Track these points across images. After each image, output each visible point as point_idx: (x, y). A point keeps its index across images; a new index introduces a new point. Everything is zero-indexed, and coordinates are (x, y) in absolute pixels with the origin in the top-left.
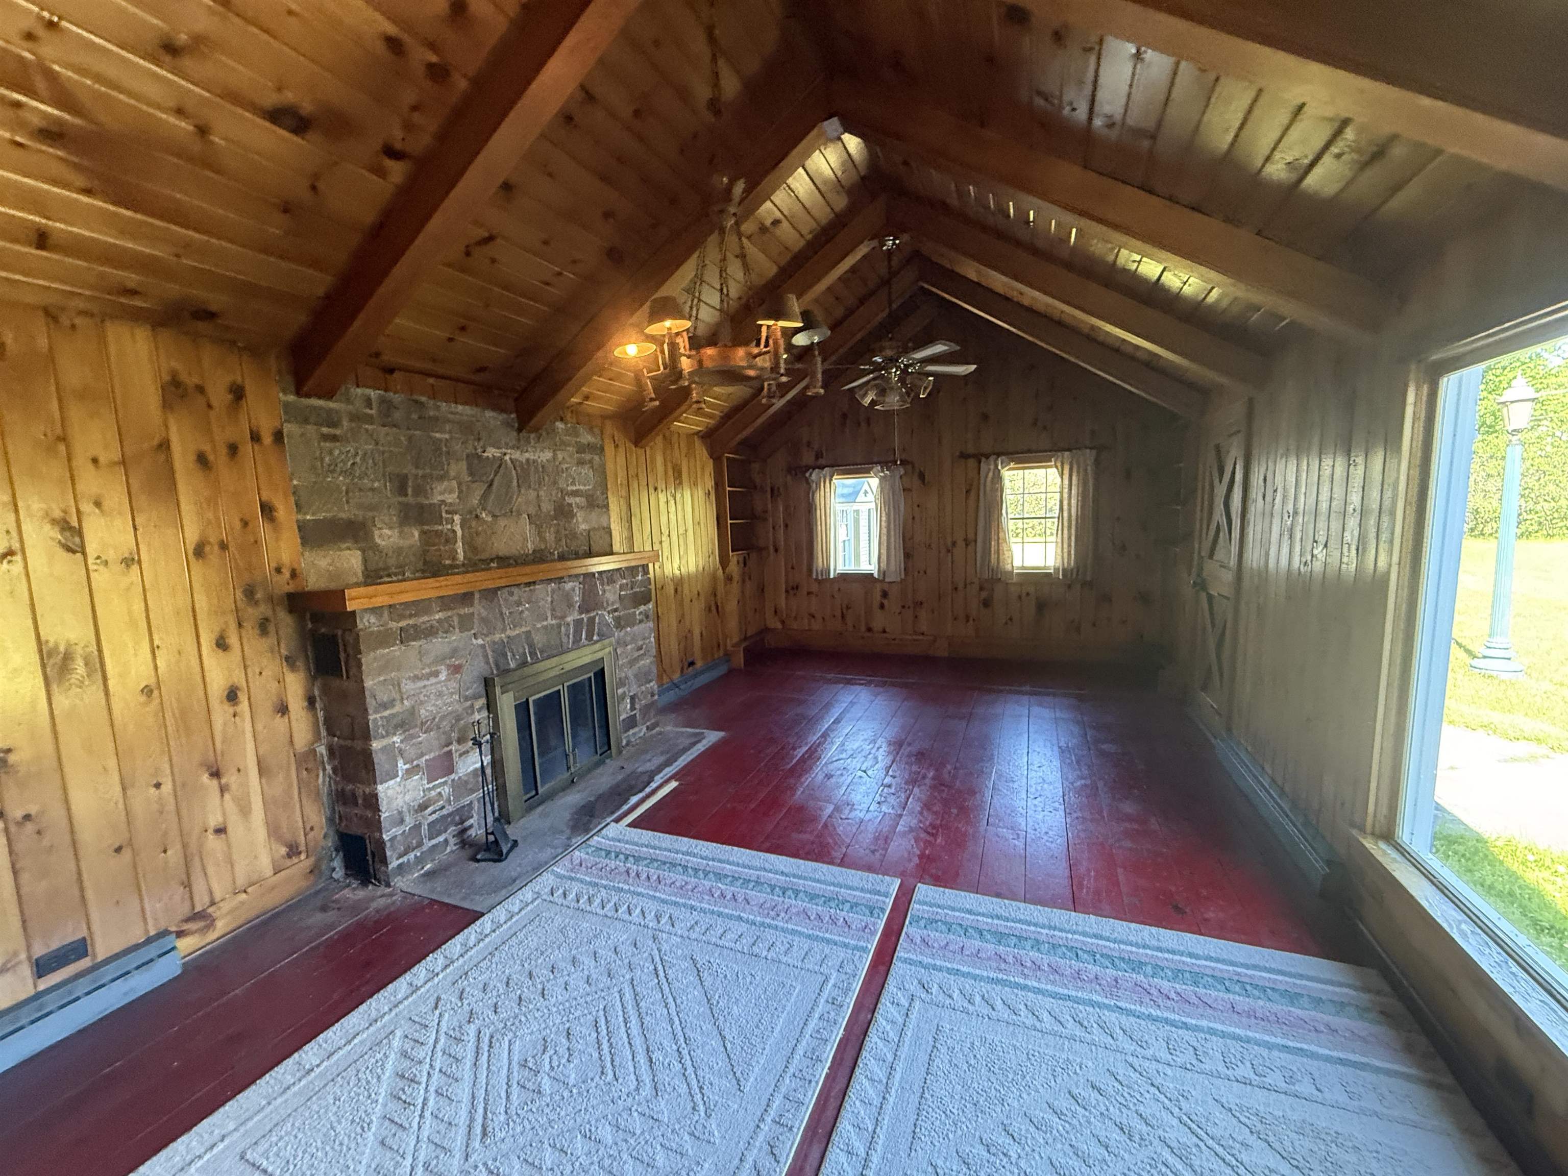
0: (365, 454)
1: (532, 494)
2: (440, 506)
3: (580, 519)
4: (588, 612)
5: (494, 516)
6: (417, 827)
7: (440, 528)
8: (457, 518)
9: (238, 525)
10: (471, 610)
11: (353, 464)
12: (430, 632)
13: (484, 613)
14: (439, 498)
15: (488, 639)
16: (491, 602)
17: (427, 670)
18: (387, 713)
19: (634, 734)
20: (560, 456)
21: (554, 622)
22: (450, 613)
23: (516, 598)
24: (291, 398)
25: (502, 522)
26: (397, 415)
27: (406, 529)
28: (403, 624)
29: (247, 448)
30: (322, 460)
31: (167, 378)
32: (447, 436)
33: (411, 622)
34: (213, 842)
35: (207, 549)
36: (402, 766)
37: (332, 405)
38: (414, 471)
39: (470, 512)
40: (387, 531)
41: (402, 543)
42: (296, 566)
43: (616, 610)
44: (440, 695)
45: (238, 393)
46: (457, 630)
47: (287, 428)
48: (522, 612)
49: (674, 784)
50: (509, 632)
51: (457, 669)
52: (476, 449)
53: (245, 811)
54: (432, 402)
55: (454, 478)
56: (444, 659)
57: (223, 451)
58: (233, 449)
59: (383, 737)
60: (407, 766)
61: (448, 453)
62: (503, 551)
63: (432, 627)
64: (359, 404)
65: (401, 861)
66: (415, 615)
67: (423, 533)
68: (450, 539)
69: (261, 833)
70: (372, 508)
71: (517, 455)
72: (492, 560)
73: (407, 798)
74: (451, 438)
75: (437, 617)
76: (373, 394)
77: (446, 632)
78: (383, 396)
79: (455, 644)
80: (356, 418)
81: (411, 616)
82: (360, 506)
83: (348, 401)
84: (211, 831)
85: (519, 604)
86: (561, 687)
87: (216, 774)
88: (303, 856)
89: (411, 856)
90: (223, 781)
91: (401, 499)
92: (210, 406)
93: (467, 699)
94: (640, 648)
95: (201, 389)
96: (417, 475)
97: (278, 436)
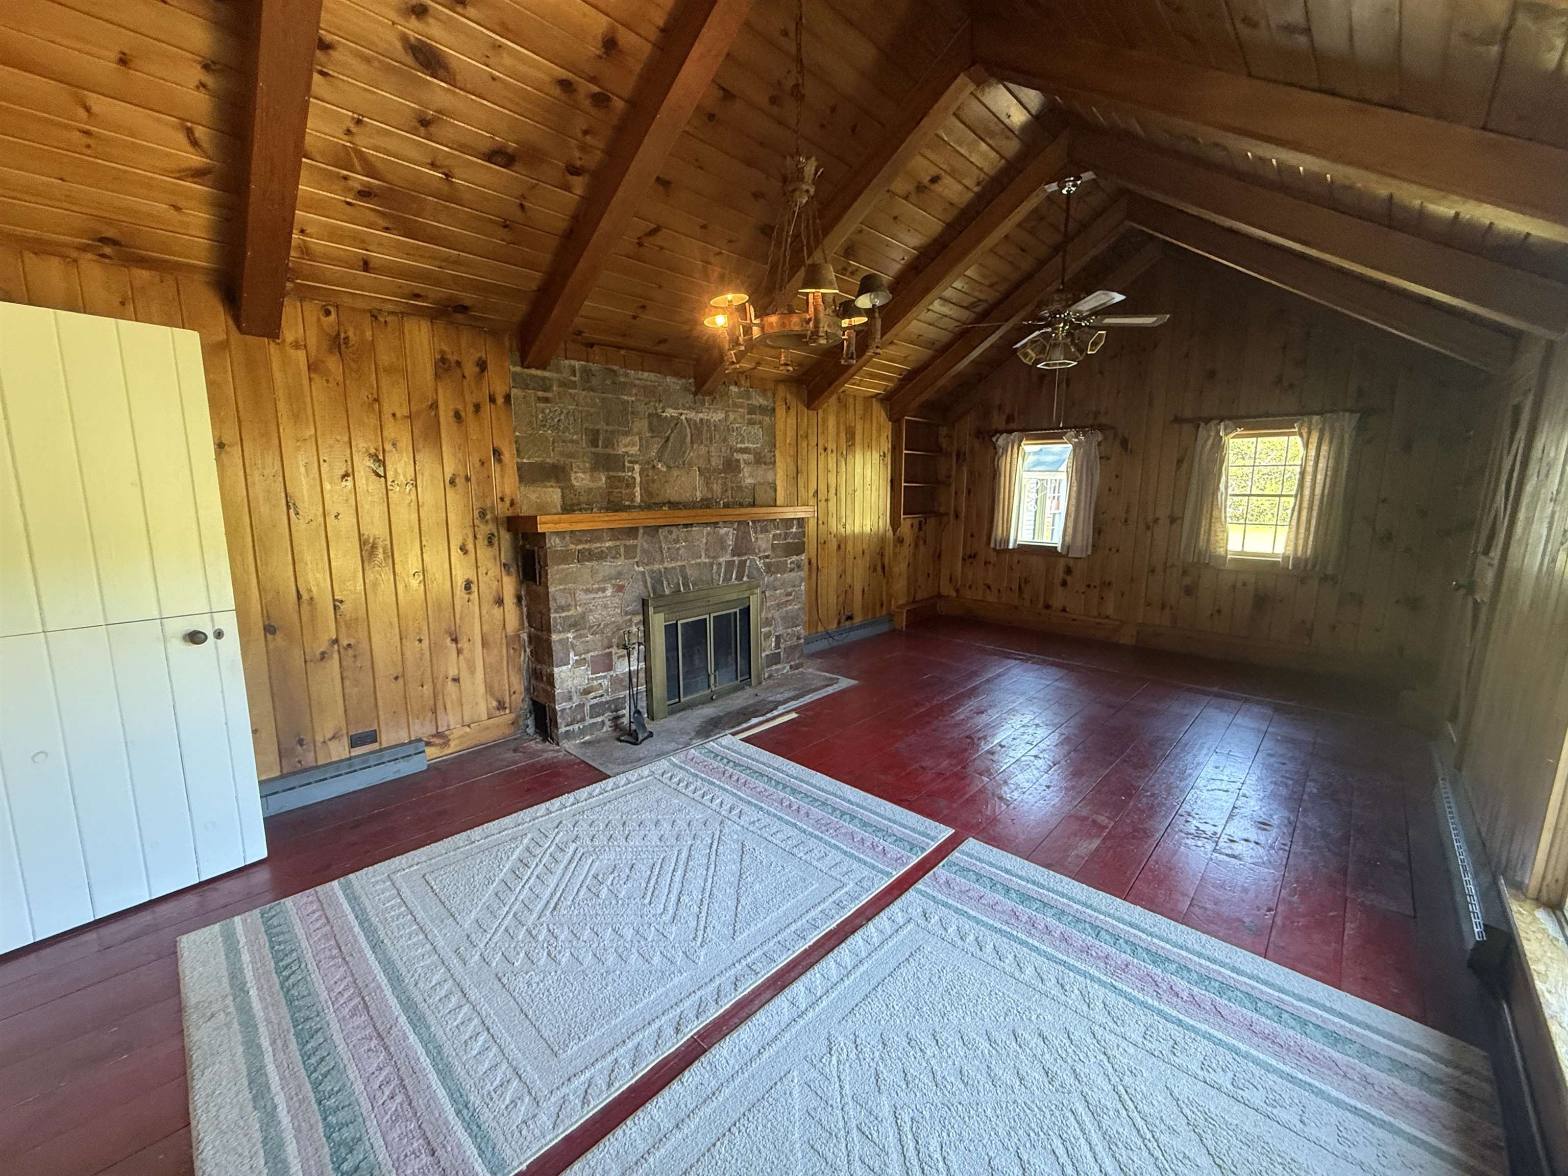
0: (568, 413)
1: (703, 450)
2: (623, 456)
3: (747, 474)
4: (739, 555)
5: (669, 467)
6: (581, 706)
7: (623, 474)
8: (637, 467)
9: (478, 464)
10: (636, 542)
11: (559, 421)
12: (601, 556)
13: (646, 546)
14: (624, 450)
15: (647, 568)
16: (653, 537)
17: (596, 586)
18: (564, 614)
19: (777, 670)
20: (732, 416)
21: (707, 560)
22: (618, 543)
23: (674, 536)
24: (518, 369)
25: (675, 473)
26: (595, 381)
27: (596, 474)
28: (580, 547)
29: (487, 407)
30: (537, 417)
31: (438, 356)
32: (633, 399)
33: (587, 546)
34: (451, 687)
35: (457, 481)
36: (573, 657)
37: (547, 374)
38: (605, 427)
39: (648, 463)
40: (581, 475)
41: (592, 485)
42: (514, 497)
43: (767, 557)
44: (605, 607)
45: (482, 366)
46: (623, 557)
47: (514, 391)
48: (679, 548)
49: (794, 715)
50: (666, 565)
51: (620, 588)
52: (656, 409)
53: (472, 670)
54: (622, 371)
55: (638, 434)
56: (610, 579)
57: (470, 408)
58: (477, 408)
59: (560, 632)
60: (577, 658)
61: (633, 413)
62: (675, 498)
63: (602, 551)
64: (566, 374)
65: (568, 728)
66: (590, 541)
67: (608, 478)
68: (630, 485)
69: (481, 689)
70: (572, 455)
71: (692, 415)
72: (664, 504)
73: (575, 682)
74: (637, 400)
75: (607, 545)
76: (577, 364)
77: (614, 558)
78: (585, 366)
79: (620, 568)
80: (563, 384)
81: (586, 542)
82: (562, 454)
83: (558, 370)
84: (450, 678)
85: (677, 541)
86: (707, 616)
87: (455, 640)
88: (507, 711)
89: (576, 727)
90: (459, 646)
91: (593, 450)
92: (464, 377)
93: (627, 613)
94: (789, 594)
95: (458, 364)
96: (607, 431)
97: (507, 398)
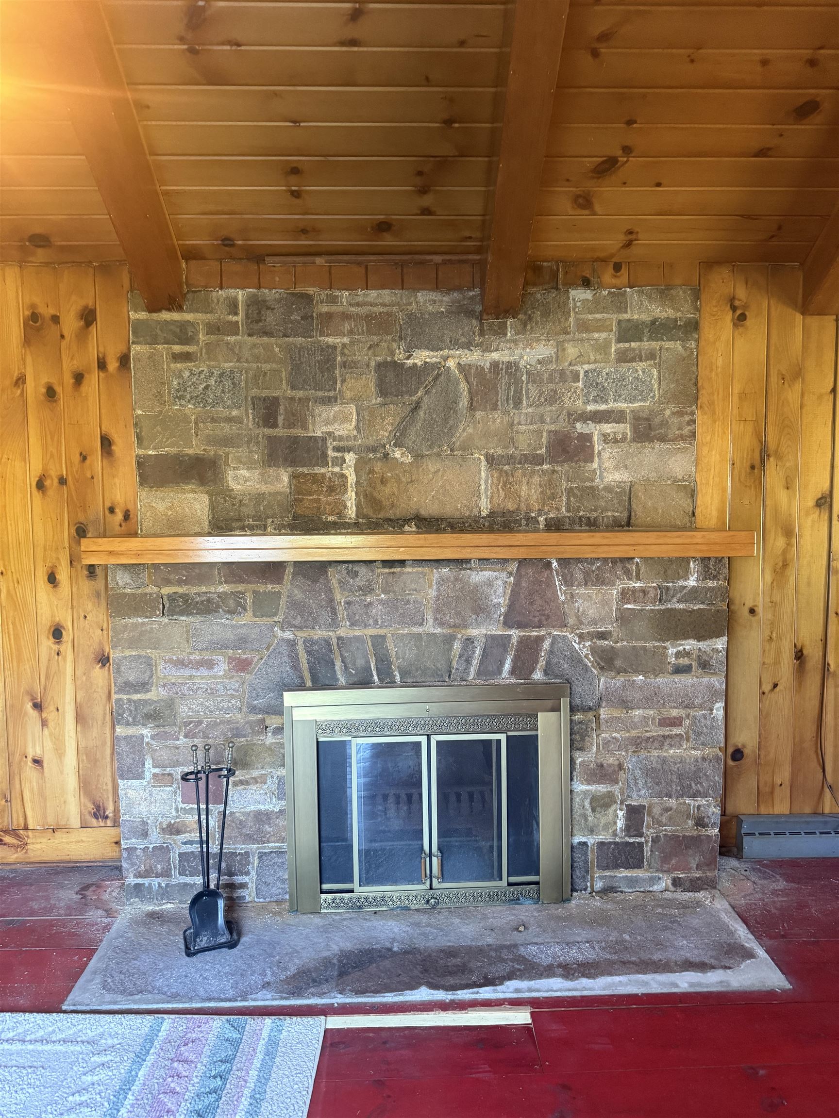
0: (221, 375)
1: (497, 420)
2: (324, 440)
3: (607, 464)
4: (520, 626)
5: (418, 457)
6: (163, 850)
7: (323, 470)
8: (350, 458)
10: (277, 588)
12: (207, 607)
13: (299, 595)
14: (325, 429)
15: (300, 634)
16: (315, 581)
17: (196, 657)
21: (439, 630)
22: (241, 588)
23: (359, 582)
24: (143, 315)
25: (432, 466)
26: (270, 318)
27: (271, 471)
28: (166, 591)
29: (92, 376)
30: (169, 384)
31: (28, 313)
32: (346, 340)
33: (180, 590)
36: (150, 769)
38: (289, 393)
39: (374, 450)
40: (244, 472)
41: (264, 488)
42: (130, 507)
44: (212, 692)
45: (88, 317)
46: (250, 613)
47: (136, 349)
48: (370, 604)
50: (341, 632)
51: (242, 666)
52: (392, 354)
53: (60, 752)
54: (324, 294)
55: (353, 400)
56: (227, 647)
57: (69, 380)
58: (79, 378)
59: (128, 724)
60: (157, 770)
61: (344, 365)
62: (430, 511)
65: (140, 881)
67: (294, 477)
68: (337, 486)
69: (72, 782)
70: (227, 441)
71: (473, 357)
72: (407, 521)
73: (154, 809)
74: (352, 343)
76: (241, 295)
78: (254, 295)
81: (180, 582)
82: (212, 440)
83: (207, 308)
86: (423, 740)
87: (38, 706)
88: (109, 823)
89: (155, 882)
90: (44, 715)
91: (268, 431)
92: (62, 336)
93: (253, 709)
95: (56, 319)
96: (292, 399)
97: (124, 360)
